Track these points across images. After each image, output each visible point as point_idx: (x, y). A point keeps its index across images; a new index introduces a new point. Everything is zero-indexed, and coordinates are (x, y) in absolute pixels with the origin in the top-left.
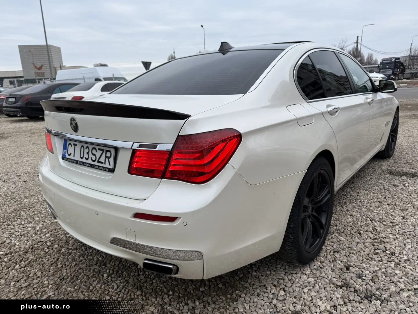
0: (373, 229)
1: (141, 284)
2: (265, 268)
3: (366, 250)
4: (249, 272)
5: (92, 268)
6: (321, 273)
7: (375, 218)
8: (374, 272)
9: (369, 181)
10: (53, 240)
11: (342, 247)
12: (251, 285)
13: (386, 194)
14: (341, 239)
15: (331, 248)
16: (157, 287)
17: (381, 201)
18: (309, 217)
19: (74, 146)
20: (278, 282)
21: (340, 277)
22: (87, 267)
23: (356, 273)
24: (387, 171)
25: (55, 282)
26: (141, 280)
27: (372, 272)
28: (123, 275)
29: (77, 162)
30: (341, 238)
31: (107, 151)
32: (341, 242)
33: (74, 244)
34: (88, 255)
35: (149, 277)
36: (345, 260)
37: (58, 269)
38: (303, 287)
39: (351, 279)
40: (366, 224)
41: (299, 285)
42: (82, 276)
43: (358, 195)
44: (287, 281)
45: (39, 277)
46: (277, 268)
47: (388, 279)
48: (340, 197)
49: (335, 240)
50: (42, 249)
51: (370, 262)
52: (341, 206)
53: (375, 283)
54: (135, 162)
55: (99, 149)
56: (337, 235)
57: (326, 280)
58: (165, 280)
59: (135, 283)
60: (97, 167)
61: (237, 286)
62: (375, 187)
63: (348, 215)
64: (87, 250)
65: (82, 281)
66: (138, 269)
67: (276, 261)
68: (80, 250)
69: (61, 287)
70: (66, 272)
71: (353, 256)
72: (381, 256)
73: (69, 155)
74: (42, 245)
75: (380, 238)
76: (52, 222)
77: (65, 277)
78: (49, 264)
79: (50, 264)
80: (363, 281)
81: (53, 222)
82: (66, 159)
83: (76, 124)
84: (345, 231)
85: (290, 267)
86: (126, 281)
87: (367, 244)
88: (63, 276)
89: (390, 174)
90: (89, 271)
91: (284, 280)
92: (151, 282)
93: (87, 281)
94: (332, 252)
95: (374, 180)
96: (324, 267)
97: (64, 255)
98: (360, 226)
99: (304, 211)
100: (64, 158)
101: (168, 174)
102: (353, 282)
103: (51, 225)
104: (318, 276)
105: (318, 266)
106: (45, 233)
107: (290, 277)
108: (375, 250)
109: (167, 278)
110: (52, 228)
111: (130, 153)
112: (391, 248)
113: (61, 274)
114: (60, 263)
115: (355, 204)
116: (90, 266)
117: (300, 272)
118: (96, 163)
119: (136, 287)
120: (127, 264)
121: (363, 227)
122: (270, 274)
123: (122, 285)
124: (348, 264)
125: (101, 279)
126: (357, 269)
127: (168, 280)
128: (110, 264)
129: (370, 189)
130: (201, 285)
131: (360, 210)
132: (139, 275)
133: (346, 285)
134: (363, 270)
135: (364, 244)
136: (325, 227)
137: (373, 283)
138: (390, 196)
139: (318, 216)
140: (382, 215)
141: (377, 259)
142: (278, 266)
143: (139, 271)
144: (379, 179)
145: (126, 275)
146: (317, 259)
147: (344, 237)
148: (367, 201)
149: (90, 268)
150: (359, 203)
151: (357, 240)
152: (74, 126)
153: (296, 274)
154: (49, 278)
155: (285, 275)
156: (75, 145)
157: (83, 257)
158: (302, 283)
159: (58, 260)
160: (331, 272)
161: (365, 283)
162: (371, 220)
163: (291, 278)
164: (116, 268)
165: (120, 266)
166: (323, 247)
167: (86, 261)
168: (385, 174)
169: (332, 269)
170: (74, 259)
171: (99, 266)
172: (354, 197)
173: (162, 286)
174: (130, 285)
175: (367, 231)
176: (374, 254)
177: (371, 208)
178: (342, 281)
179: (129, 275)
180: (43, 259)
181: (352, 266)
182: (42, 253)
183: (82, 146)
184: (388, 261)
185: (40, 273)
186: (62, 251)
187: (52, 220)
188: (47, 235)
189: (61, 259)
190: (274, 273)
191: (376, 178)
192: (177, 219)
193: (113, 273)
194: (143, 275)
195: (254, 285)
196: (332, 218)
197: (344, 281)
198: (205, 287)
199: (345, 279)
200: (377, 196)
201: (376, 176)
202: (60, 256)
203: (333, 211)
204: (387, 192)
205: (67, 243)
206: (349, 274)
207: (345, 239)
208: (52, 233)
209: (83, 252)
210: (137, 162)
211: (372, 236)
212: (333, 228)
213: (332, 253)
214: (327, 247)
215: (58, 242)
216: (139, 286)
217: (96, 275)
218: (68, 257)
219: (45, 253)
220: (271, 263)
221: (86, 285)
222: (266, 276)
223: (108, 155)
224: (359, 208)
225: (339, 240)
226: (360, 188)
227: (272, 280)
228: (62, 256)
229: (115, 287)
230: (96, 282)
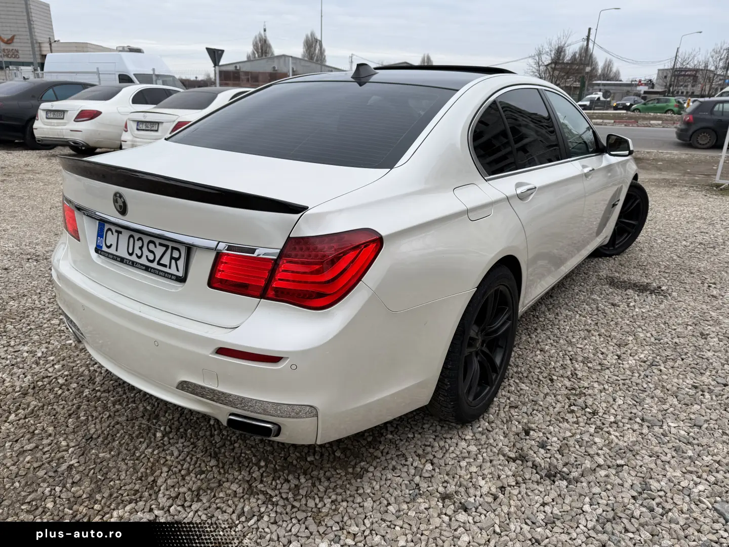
0: (572, 374)
1: (216, 449)
2: (406, 429)
3: (556, 406)
4: (382, 434)
5: (137, 423)
6: (488, 438)
7: (577, 357)
8: (564, 439)
9: (577, 295)
10: (67, 376)
11: (523, 400)
12: (384, 454)
13: (600, 318)
14: (522, 388)
15: (506, 401)
16: (241, 453)
17: (590, 329)
18: (477, 354)
19: (117, 234)
20: (424, 450)
21: (514, 445)
22: (127, 420)
23: (538, 439)
24: (606, 279)
25: (77, 443)
26: (216, 442)
27: (562, 439)
28: (186, 434)
29: (122, 260)
30: (523, 386)
31: (173, 248)
32: (521, 392)
33: (103, 383)
34: (128, 402)
35: (229, 438)
36: (525, 421)
37: (82, 423)
38: (459, 459)
39: (530, 448)
40: (562, 365)
41: (455, 455)
42: (122, 435)
43: (556, 317)
44: (437, 449)
45: (50, 435)
46: (424, 429)
47: (583, 450)
48: (528, 320)
49: (513, 389)
50: (51, 390)
51: (561, 425)
52: (529, 335)
53: (563, 456)
54: (220, 271)
55: (161, 244)
56: (517, 381)
57: (494, 450)
58: (254, 444)
59: (206, 448)
60: (157, 272)
61: (363, 454)
62: (585, 305)
63: (538, 349)
64: (125, 393)
65: (122, 442)
66: (210, 425)
67: (423, 419)
68: (115, 393)
69: (89, 452)
70: (95, 427)
71: (538, 414)
72: (578, 415)
73: (109, 247)
74: (49, 383)
75: (580, 388)
76: (63, 343)
77: (94, 436)
78: (65, 414)
79: (67, 415)
80: (546, 453)
81: (64, 345)
82: (103, 253)
83: (124, 203)
84: (530, 375)
85: (443, 429)
86: (192, 444)
87: (559, 397)
88: (89, 434)
89: (610, 284)
90: (132, 427)
91: (432, 447)
92: (231, 447)
93: (129, 442)
94: (508, 407)
95: (584, 294)
96: (493, 429)
97: (88, 401)
98: (554, 368)
99: (470, 345)
100: (98, 250)
101: (271, 293)
102: (532, 452)
103: (61, 349)
104: (483, 442)
105: (485, 428)
106: (52, 363)
107: (442, 443)
108: (570, 406)
109: (257, 440)
110: (64, 354)
111: (212, 257)
112: (593, 403)
113: (86, 431)
114: (83, 414)
115: (550, 333)
116: (132, 420)
117: (458, 437)
118: (154, 265)
119: (208, 453)
120: (192, 418)
121: (557, 370)
122: (413, 438)
123: (186, 450)
124: (528, 427)
125: (152, 439)
126: (541, 434)
127: (258, 444)
128: (164, 416)
129: (576, 309)
130: (309, 452)
131: (557, 342)
132: (212, 435)
133: (523, 458)
134: (549, 436)
135: (555, 396)
136: (500, 370)
137: (561, 456)
138: (605, 321)
139: (490, 354)
140: (587, 351)
141: (571, 420)
142: (426, 426)
143: (213, 429)
144: (592, 293)
145: (191, 435)
146: (483, 417)
147: (528, 384)
148: (568, 328)
149: (134, 423)
150: (556, 331)
151: (546, 390)
152: (120, 206)
153: (451, 438)
154: (67, 437)
155: (435, 439)
156: (119, 232)
157: (120, 404)
158: (458, 453)
159: (79, 408)
160: (502, 438)
161: (549, 455)
162: (571, 360)
163: (443, 445)
164: (176, 423)
165: (181, 420)
166: (495, 399)
167: (126, 411)
168: (602, 285)
169: (504, 433)
170: (105, 408)
171: (148, 420)
172: (550, 321)
173: (248, 452)
174: (198, 451)
175: (562, 376)
176: (569, 412)
177: (574, 340)
178: (516, 452)
179: (196, 435)
180: (55, 407)
181: (534, 430)
182: (52, 396)
183: (131, 236)
184: (586, 423)
185: (52, 428)
186: (84, 394)
187: (63, 340)
188: (56, 367)
189: (84, 407)
190: (419, 436)
191: (587, 290)
192: (282, 360)
193: (171, 432)
194: (218, 435)
195: (388, 453)
196: (513, 353)
197: (520, 451)
198: (314, 455)
199: (522, 449)
200: (585, 321)
201: (588, 287)
202: (82, 402)
203: (515, 343)
204: (601, 315)
205: (92, 380)
206: (528, 441)
207: (528, 388)
208: (64, 362)
209: (120, 396)
210: (223, 271)
211: (568, 384)
212: (512, 370)
213: (507, 409)
214: (500, 399)
215: (77, 379)
216: (213, 453)
217: (145, 434)
218: (96, 403)
219: (57, 397)
220: (415, 421)
221: (129, 448)
222: (407, 441)
223: (176, 254)
224: (555, 338)
225: (519, 389)
226: (561, 306)
227: (415, 447)
228: (85, 402)
229: (176, 453)
230: (144, 445)
